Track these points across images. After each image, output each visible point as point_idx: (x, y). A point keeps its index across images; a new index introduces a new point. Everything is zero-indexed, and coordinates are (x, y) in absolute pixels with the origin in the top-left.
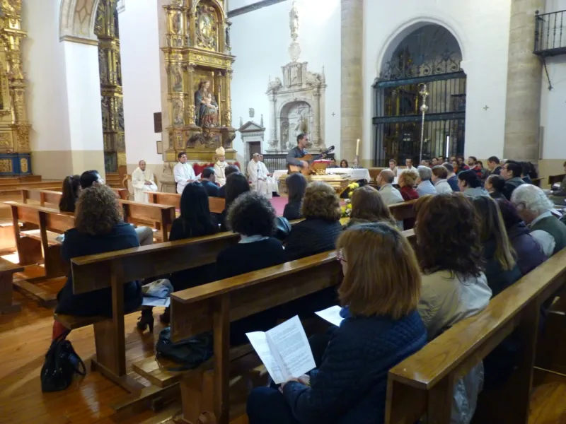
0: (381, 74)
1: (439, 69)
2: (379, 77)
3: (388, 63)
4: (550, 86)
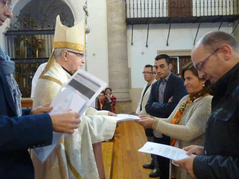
0: (11, 25)
2: (9, 27)
3: (17, 17)
4: (132, 43)
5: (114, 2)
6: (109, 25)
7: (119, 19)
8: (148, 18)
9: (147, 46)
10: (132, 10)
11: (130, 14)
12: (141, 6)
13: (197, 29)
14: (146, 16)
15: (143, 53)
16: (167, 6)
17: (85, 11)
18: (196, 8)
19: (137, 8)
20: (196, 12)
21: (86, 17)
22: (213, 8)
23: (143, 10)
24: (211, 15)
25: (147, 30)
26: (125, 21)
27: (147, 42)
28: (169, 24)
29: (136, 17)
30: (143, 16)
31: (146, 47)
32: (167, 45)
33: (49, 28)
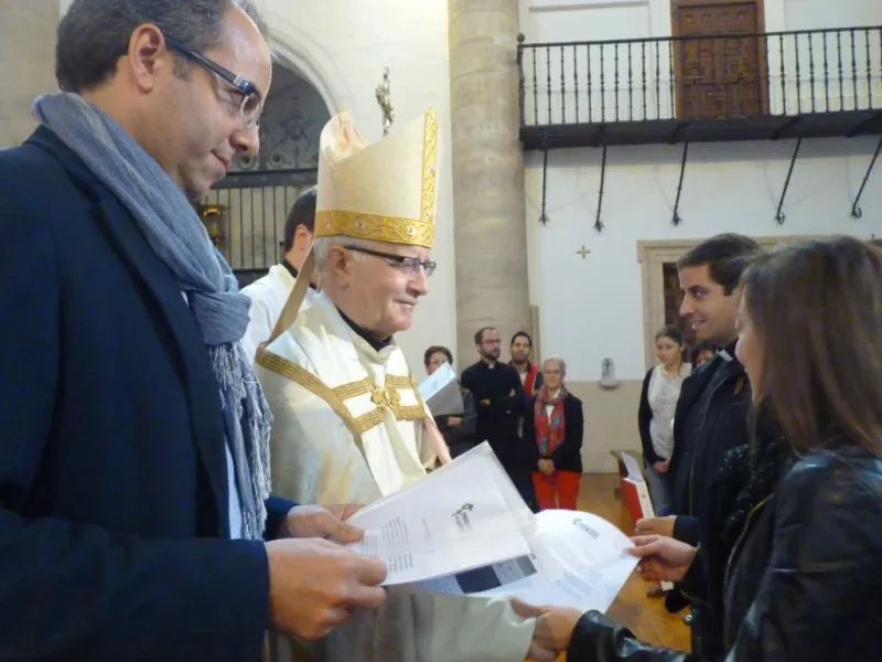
1: (277, 159)
4: (543, 215)
5: (479, 71)
6: (459, 151)
7: (496, 132)
8: (603, 126)
9: (598, 225)
10: (543, 98)
11: (536, 110)
12: (576, 84)
13: (790, 161)
14: (597, 119)
15: (584, 252)
16: (671, 80)
17: (383, 105)
18: (783, 83)
19: (563, 91)
20: (782, 101)
21: (384, 123)
22: (847, 84)
23: (583, 96)
24: (842, 109)
25: (599, 169)
26: (517, 136)
27: (599, 211)
28: (683, 145)
29: (557, 120)
30: (584, 119)
31: (595, 231)
32: (676, 220)
33: (245, 166)
